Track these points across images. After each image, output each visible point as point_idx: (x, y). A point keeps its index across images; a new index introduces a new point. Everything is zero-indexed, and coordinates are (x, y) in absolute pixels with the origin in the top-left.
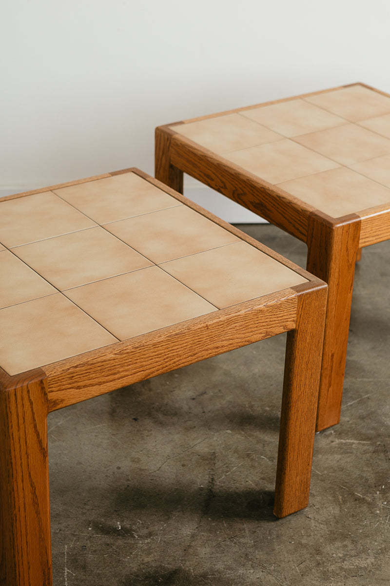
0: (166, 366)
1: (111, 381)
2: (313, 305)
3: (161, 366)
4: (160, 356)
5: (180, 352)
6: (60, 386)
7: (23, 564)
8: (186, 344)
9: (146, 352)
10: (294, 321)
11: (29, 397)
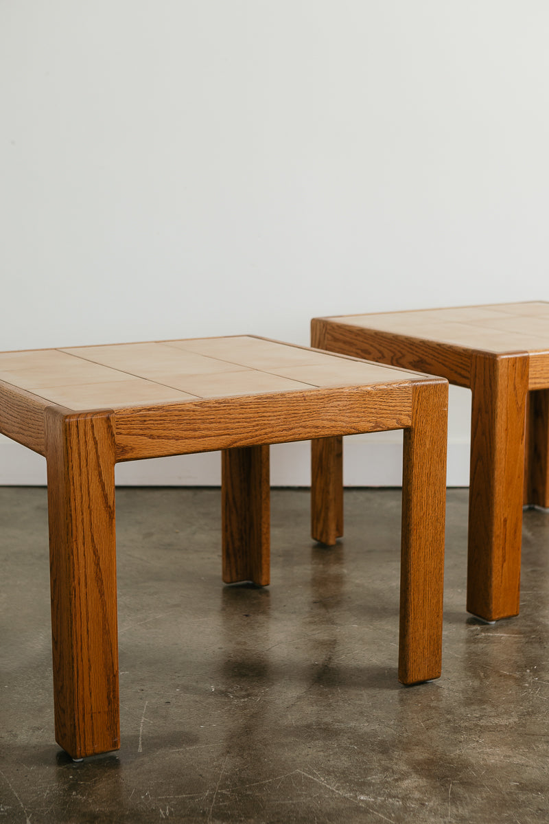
0: (256, 436)
1: (190, 438)
2: (431, 401)
3: (250, 434)
4: (248, 420)
5: (273, 422)
6: (129, 428)
7: (82, 661)
8: (279, 413)
9: (231, 411)
10: (408, 415)
11: (93, 434)
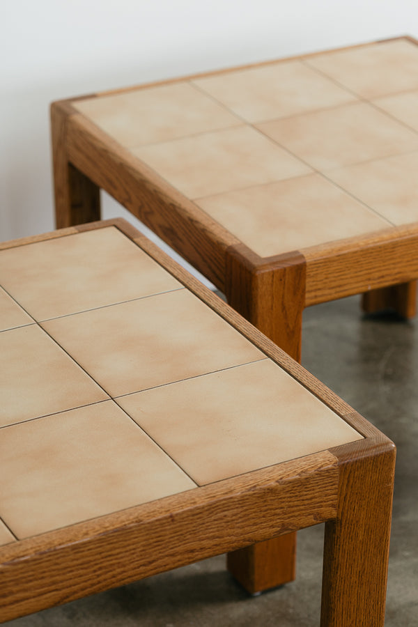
2: (367, 479)
4: (86, 566)
9: (61, 560)
10: (333, 506)
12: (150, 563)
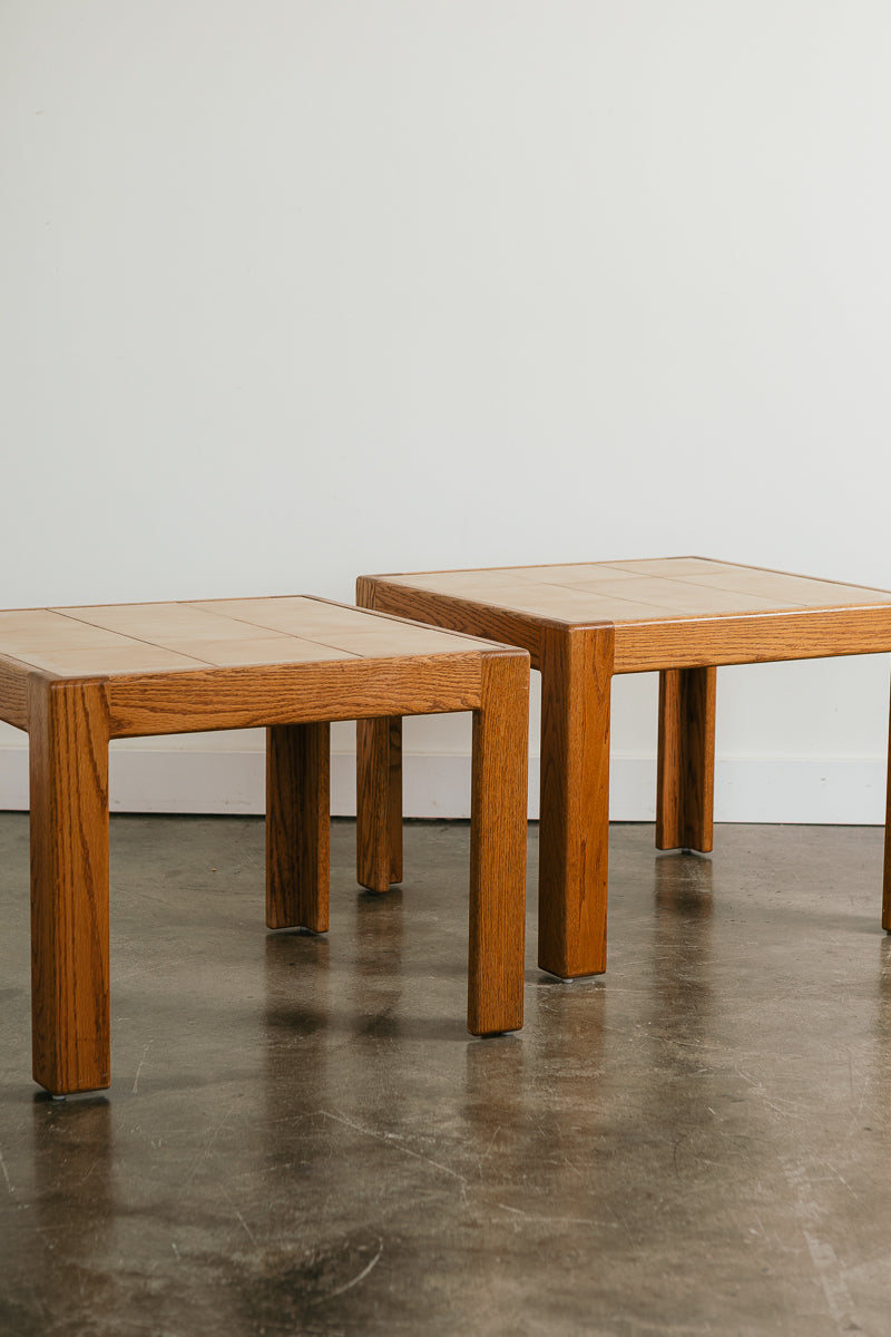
0: (283, 713)
1: (201, 713)
2: (506, 677)
4: (272, 693)
6: (126, 699)
7: (66, 974)
8: (312, 686)
9: (251, 682)
10: (476, 694)
11: (84, 704)
12: (325, 706)
